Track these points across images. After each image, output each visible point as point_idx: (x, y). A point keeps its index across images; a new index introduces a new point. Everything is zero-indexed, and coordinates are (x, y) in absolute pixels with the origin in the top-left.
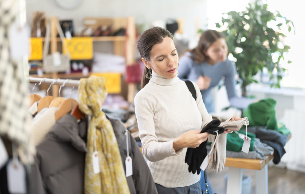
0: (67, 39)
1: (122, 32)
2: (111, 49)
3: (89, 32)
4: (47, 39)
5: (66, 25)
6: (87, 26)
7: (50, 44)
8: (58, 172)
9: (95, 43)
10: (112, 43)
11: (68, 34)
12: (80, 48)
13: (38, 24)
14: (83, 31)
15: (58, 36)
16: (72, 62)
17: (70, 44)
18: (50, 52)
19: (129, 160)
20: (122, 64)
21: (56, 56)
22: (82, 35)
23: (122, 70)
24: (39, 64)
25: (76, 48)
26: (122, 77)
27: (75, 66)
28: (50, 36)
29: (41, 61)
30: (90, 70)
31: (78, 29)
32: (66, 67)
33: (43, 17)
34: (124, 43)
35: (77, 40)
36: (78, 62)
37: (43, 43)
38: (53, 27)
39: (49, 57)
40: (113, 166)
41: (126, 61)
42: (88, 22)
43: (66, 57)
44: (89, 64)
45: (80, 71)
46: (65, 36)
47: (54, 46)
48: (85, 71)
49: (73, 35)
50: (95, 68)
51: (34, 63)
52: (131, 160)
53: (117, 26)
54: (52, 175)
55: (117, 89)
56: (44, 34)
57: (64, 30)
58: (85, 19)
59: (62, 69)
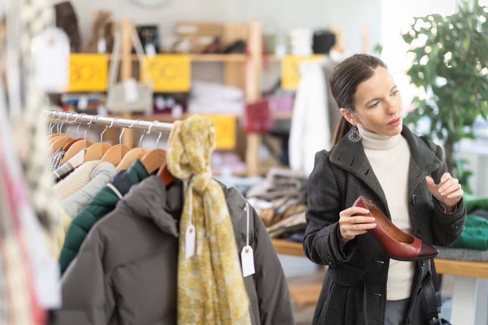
0: (149, 57)
1: (240, 47)
2: (220, 76)
3: (185, 45)
4: (115, 57)
5: (147, 33)
6: (181, 37)
7: (120, 65)
8: (133, 263)
9: (194, 65)
10: (222, 65)
11: (150, 49)
12: (169, 72)
13: (102, 31)
14: (176, 44)
15: (134, 51)
16: (156, 95)
17: (153, 65)
18: (119, 79)
19: (247, 251)
20: (238, 101)
21: (129, 85)
22: (174, 52)
23: (238, 110)
24: (101, 98)
25: (162, 72)
26: (237, 122)
27: (161, 103)
28: (121, 51)
29: (105, 93)
30: (185, 109)
31: (166, 41)
32: (146, 104)
33: (108, 20)
34: (241, 66)
35: (165, 60)
36: (165, 95)
37: (109, 63)
38: (126, 37)
39: (119, 87)
40: (219, 256)
41: (245, 96)
42: (183, 30)
43: (146, 88)
44: (183, 100)
45: (168, 111)
46: (145, 52)
47: (127, 69)
48: (177, 111)
49: (158, 51)
50: (193, 107)
51: (93, 97)
52: (251, 250)
53: (230, 37)
54: (122, 266)
55: (229, 142)
56: (110, 49)
57: (144, 41)
58: (178, 24)
59: (138, 107)
